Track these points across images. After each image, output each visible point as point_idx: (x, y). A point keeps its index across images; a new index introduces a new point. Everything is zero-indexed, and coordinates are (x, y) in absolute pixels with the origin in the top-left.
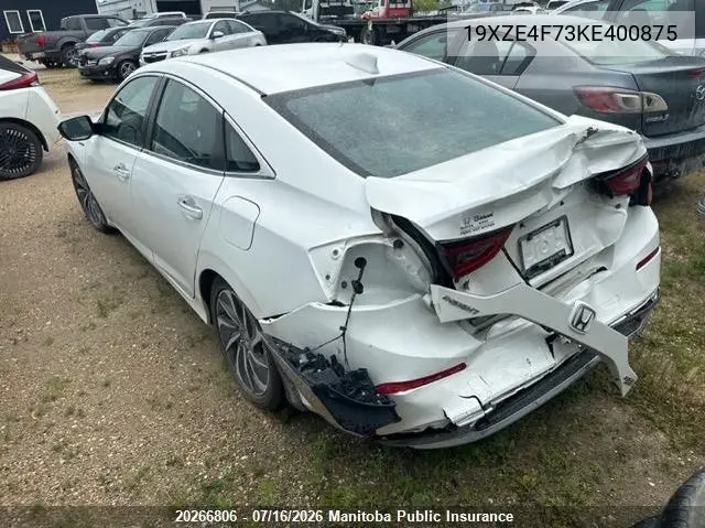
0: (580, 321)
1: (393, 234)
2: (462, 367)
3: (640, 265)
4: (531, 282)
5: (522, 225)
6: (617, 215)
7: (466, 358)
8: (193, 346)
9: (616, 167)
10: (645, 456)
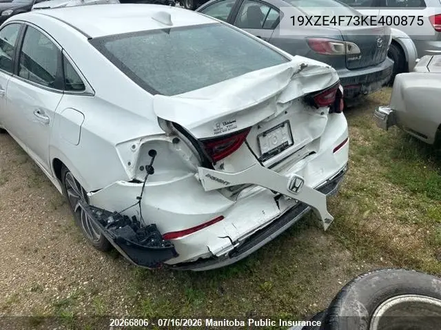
0: (294, 186)
1: (173, 134)
2: (221, 218)
3: (335, 150)
4: (264, 164)
5: (259, 127)
6: (322, 118)
7: (223, 212)
8: (56, 209)
9: (320, 89)
10: (337, 266)
